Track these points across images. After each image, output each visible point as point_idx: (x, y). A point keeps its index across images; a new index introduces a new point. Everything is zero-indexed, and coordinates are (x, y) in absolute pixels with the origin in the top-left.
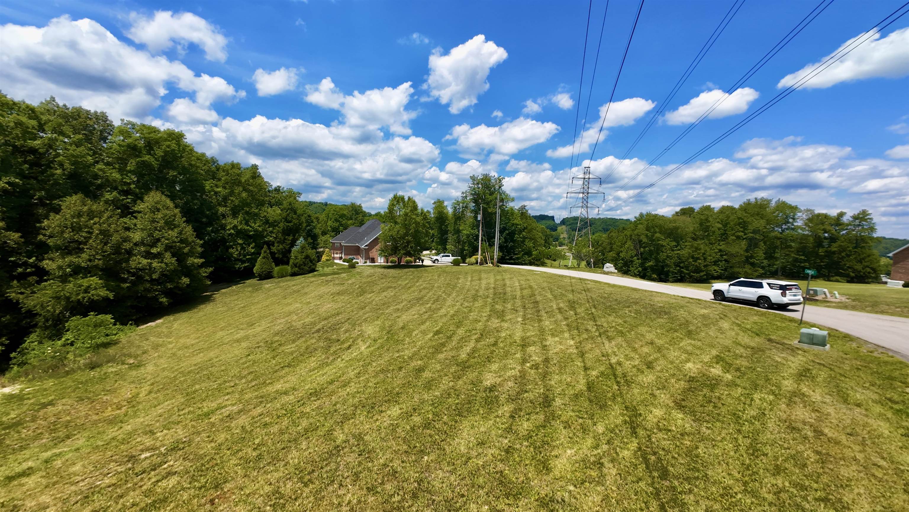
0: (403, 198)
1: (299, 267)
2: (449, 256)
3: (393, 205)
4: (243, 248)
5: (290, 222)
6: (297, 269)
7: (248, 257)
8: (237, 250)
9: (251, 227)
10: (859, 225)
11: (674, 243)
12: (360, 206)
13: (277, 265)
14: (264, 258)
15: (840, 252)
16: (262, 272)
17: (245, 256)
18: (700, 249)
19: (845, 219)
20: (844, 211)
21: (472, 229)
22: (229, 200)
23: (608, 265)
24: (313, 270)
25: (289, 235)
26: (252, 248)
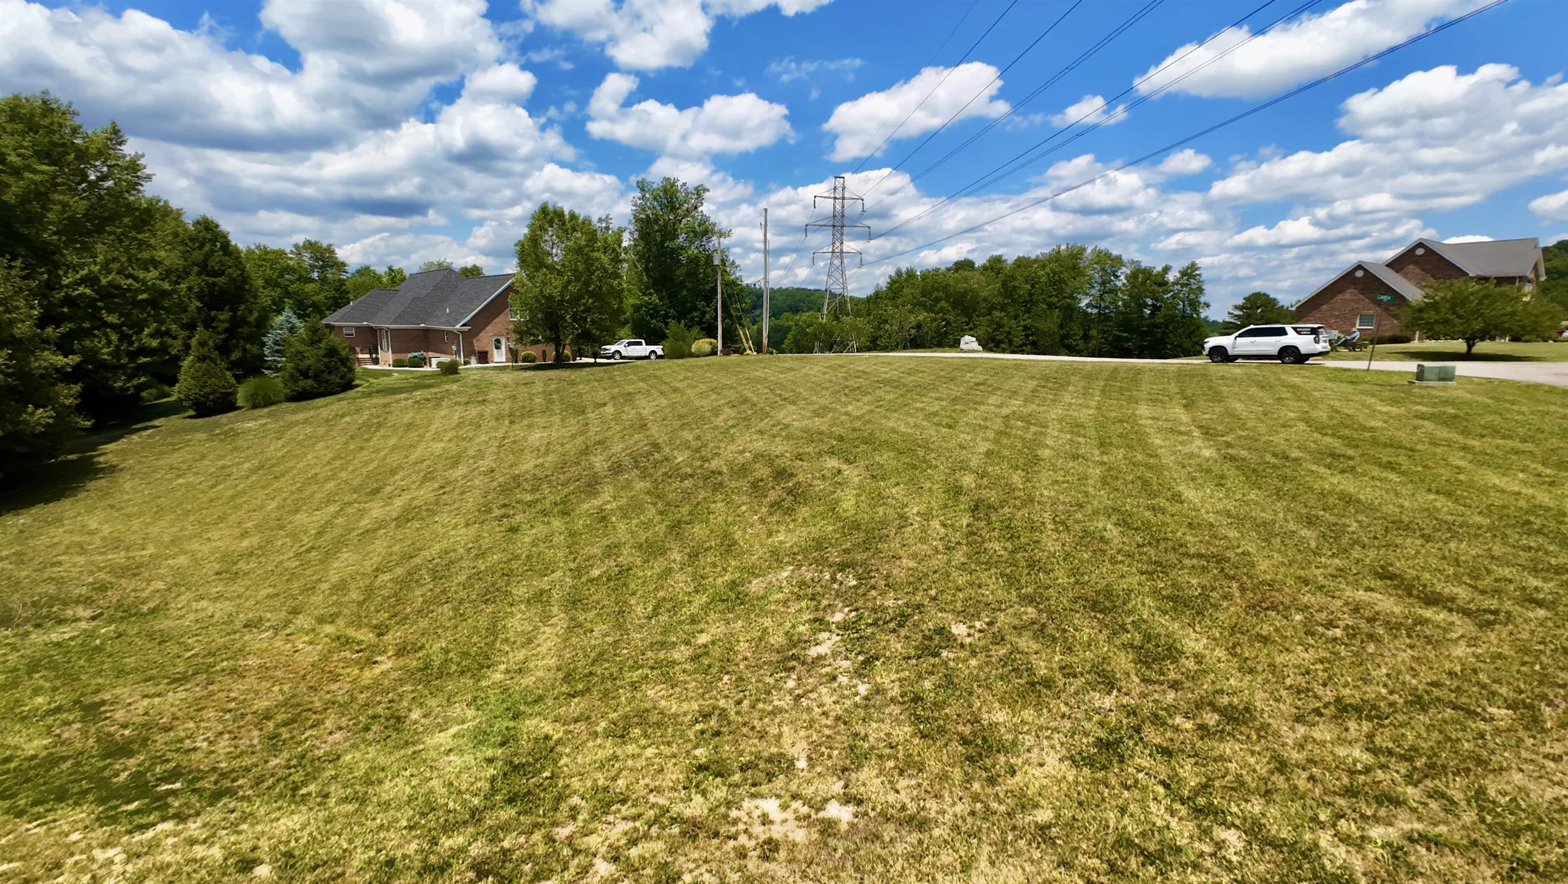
0: (559, 214)
1: (316, 377)
2: (640, 344)
3: (541, 228)
4: (123, 337)
5: (220, 274)
6: (310, 382)
7: (143, 360)
8: (109, 343)
9: (136, 279)
10: (1187, 285)
11: (965, 319)
12: (330, 250)
13: (239, 379)
14: (201, 359)
15: (1166, 325)
16: (206, 395)
17: (133, 356)
18: (1003, 326)
19: (1171, 277)
20: (1170, 264)
21: (644, 294)
22: (53, 202)
23: (967, 338)
24: (348, 386)
25: (221, 309)
26: (151, 336)
